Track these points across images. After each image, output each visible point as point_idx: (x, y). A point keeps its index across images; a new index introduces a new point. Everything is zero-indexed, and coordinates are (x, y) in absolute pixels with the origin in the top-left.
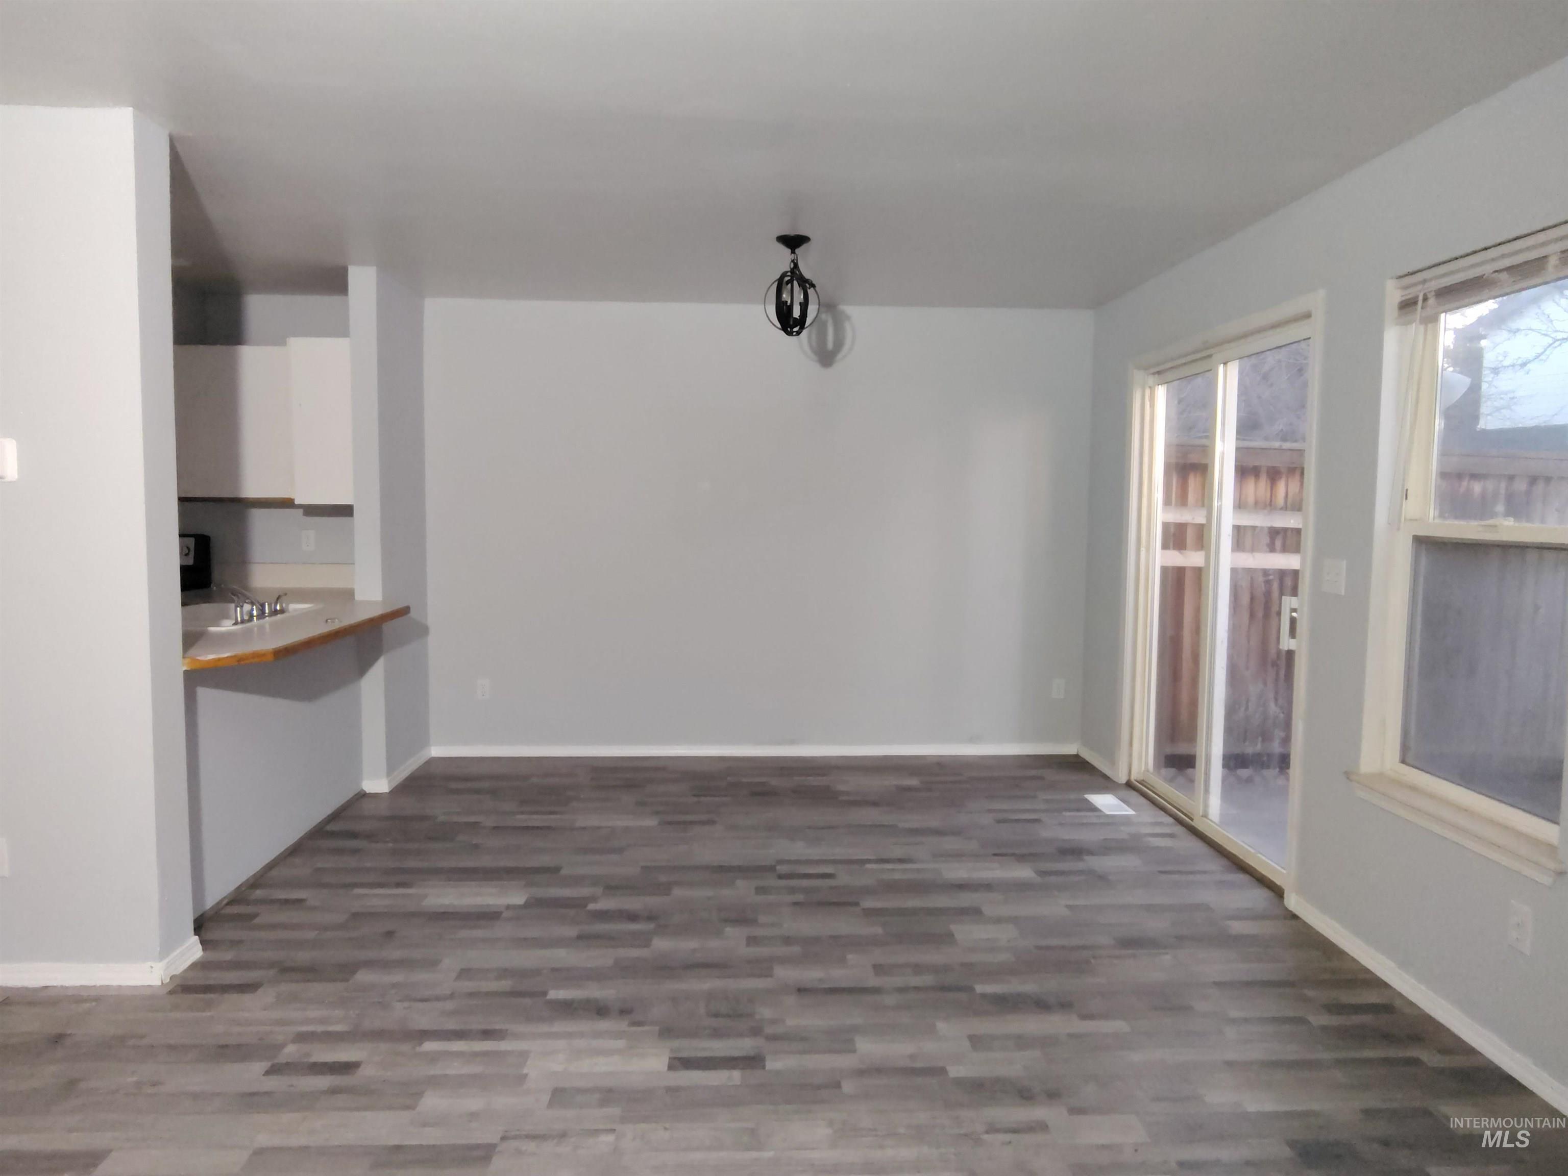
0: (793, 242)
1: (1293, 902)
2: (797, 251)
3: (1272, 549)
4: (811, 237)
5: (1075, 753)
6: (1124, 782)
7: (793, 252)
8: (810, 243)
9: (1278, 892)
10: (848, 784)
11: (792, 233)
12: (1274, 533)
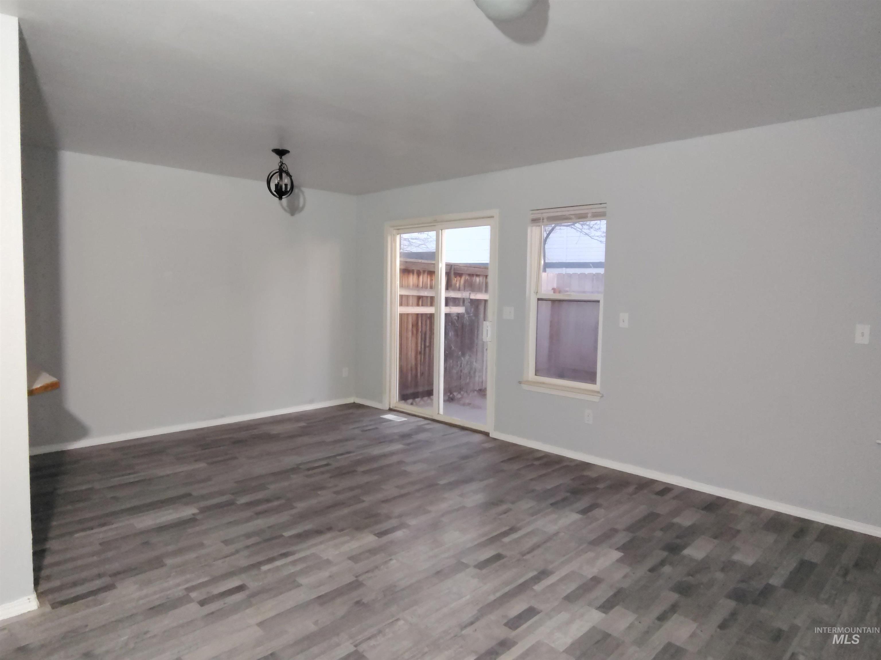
0: (281, 153)
1: (494, 434)
2: (283, 157)
3: (418, 305)
4: (290, 151)
5: (353, 402)
6: (388, 409)
7: (281, 158)
8: (289, 154)
9: (487, 434)
10: (276, 430)
11: (280, 148)
12: (419, 298)
